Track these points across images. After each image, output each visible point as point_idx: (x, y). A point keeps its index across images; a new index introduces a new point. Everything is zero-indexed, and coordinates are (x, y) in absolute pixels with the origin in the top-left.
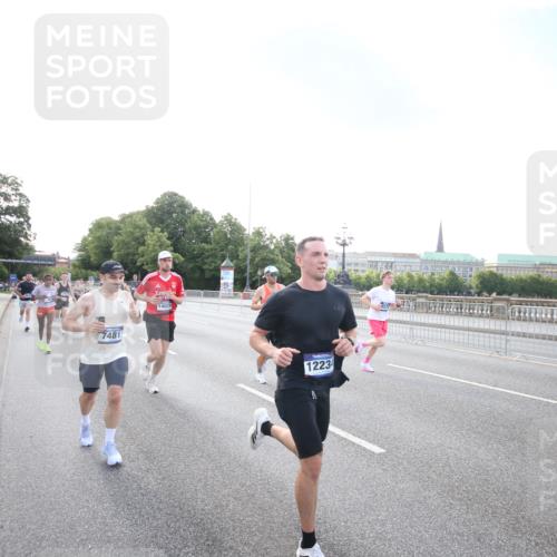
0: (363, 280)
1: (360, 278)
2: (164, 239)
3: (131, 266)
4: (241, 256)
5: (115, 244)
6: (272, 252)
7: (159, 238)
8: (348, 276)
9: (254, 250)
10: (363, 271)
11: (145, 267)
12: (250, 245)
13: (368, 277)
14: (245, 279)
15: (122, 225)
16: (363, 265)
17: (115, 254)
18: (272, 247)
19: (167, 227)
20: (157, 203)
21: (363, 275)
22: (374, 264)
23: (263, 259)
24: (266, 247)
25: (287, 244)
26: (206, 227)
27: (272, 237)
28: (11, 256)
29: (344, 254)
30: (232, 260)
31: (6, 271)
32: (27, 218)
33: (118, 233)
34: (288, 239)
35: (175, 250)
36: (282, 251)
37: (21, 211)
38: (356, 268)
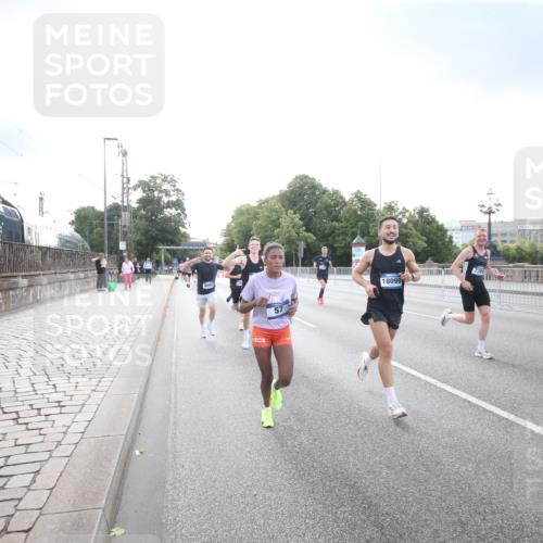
0: (513, 252)
1: (508, 249)
2: (297, 220)
4: (372, 232)
5: (254, 227)
6: (405, 226)
7: (292, 219)
10: (512, 242)
13: (519, 249)
15: (260, 210)
16: (512, 235)
19: (300, 209)
20: (289, 187)
21: (513, 246)
22: (526, 234)
25: (421, 217)
26: (336, 206)
27: (405, 211)
28: (173, 243)
29: (490, 224)
30: (363, 237)
31: (169, 256)
32: (183, 210)
33: (256, 218)
34: (422, 211)
35: (307, 231)
36: (416, 225)
37: (178, 204)
38: (504, 239)
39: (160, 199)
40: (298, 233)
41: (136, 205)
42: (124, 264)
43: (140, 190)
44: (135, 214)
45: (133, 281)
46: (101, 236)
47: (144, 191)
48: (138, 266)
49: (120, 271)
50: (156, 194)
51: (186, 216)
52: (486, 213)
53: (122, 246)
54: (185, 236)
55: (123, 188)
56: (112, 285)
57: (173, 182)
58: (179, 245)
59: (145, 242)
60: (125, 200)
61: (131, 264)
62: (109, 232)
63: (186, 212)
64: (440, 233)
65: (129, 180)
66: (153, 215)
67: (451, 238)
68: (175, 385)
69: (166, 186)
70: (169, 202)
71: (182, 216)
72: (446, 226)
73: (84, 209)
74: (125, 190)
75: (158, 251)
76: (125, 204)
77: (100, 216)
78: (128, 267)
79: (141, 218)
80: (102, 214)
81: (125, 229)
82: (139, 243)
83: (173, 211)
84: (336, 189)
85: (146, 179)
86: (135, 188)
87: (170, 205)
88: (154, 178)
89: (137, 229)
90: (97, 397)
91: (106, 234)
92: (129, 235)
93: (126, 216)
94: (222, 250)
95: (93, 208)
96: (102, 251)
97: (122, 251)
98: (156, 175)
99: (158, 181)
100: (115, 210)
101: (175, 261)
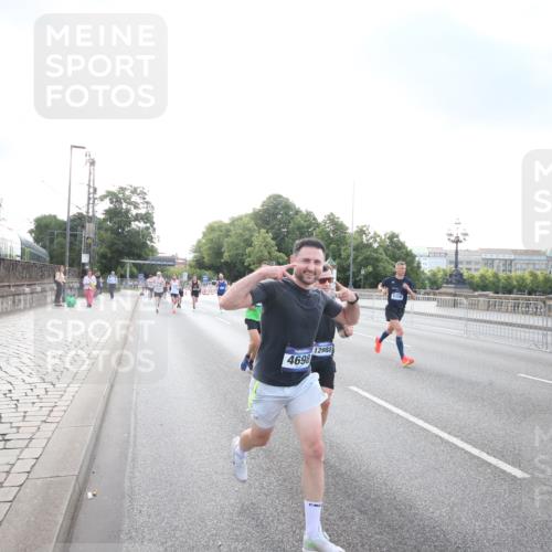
0: (477, 279)
1: (472, 277)
2: (269, 239)
3: (239, 266)
4: (344, 254)
5: (225, 244)
6: (376, 251)
7: (264, 238)
8: (461, 275)
9: (356, 249)
10: (476, 270)
11: (252, 267)
12: (353, 243)
13: (483, 277)
14: (348, 278)
15: (232, 228)
16: (477, 263)
17: (226, 254)
18: (376, 245)
19: (272, 228)
20: (263, 206)
21: (477, 274)
22: (489, 262)
23: (366, 258)
24: (370, 246)
25: (391, 241)
26: (309, 227)
27: (376, 235)
28: (139, 257)
29: (457, 252)
30: (334, 260)
31: (135, 270)
32: (152, 223)
33: (227, 236)
34: (392, 237)
35: (279, 251)
36: (386, 250)
37: (147, 218)
38: (469, 266)
39: (128, 211)
40: (269, 253)
41: (102, 217)
42: (86, 278)
43: (107, 201)
44: (100, 225)
45: (95, 295)
46: (63, 247)
47: (111, 203)
48: (101, 280)
49: (82, 285)
50: (124, 206)
51: (154, 230)
52: (453, 242)
53: (85, 258)
54: (153, 250)
55: (89, 199)
56: (72, 299)
57: (143, 194)
58: (146, 260)
59: (109, 255)
60: (91, 210)
61: (94, 277)
62: (71, 243)
63: (155, 226)
64: (409, 259)
65: (95, 190)
66: (120, 227)
67: (419, 263)
68: (135, 415)
69: (135, 198)
70: (137, 215)
71: (151, 230)
72: (414, 252)
73: (45, 217)
74: (91, 200)
75: (123, 265)
76: (91, 214)
77: (62, 225)
78: (90, 281)
79: (106, 230)
80: (65, 223)
81: (89, 241)
82: (103, 256)
83: (142, 225)
84: (309, 210)
85: (114, 189)
86: (102, 198)
87: (138, 218)
88: (122, 189)
89: (102, 241)
90: (47, 429)
91: (68, 245)
92: (93, 247)
93: (90, 228)
94: (191, 266)
95: (55, 217)
96: (63, 263)
97: (84, 264)
98: (124, 186)
99: (128, 193)
100: (79, 221)
101: (141, 276)
